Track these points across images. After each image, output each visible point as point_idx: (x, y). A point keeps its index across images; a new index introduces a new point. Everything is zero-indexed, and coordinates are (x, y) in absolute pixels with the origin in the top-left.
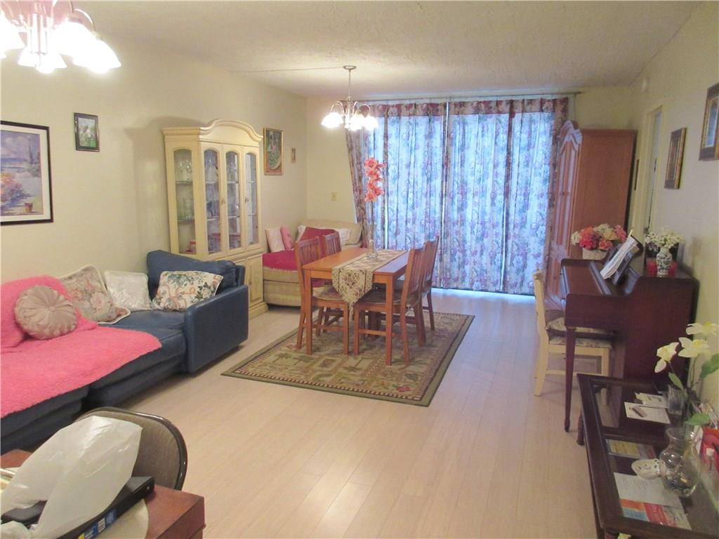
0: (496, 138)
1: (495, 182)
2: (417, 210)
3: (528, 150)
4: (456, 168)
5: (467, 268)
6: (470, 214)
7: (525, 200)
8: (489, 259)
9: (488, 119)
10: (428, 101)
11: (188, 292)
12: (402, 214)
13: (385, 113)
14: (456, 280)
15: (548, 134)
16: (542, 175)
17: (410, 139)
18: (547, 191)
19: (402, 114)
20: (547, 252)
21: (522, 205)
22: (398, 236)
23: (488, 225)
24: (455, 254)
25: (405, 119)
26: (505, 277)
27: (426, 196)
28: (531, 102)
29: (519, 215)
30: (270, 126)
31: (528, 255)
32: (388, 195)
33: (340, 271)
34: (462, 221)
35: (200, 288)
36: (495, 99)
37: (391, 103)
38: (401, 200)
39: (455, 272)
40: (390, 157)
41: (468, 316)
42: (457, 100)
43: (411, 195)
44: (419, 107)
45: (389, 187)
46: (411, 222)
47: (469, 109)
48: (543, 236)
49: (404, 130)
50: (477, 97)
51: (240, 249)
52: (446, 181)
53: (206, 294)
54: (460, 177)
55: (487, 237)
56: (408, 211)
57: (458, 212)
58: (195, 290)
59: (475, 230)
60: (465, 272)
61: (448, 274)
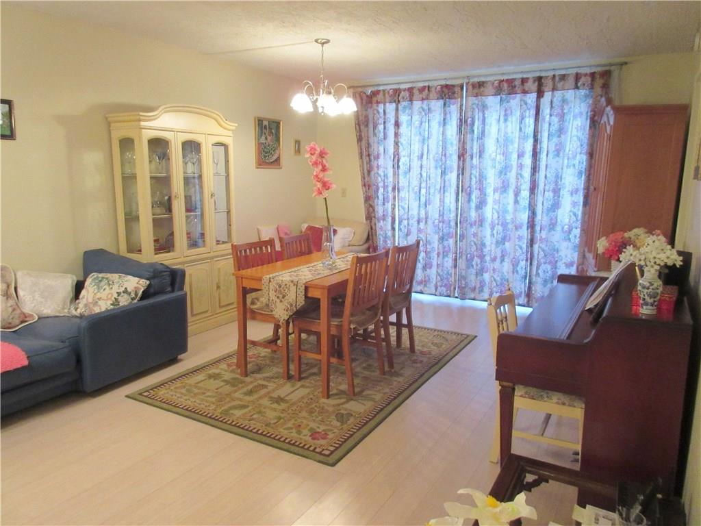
0: (521, 122)
1: (519, 176)
2: (430, 208)
3: (559, 136)
4: (474, 159)
5: (486, 276)
6: (489, 212)
7: (554, 196)
8: (511, 267)
9: (511, 101)
10: (443, 83)
11: (106, 298)
12: (414, 212)
13: (396, 98)
14: (474, 289)
15: (584, 116)
16: (577, 168)
17: (423, 127)
18: (582, 186)
19: (415, 98)
20: (581, 260)
21: (550, 203)
22: (409, 237)
23: (510, 226)
24: (472, 259)
25: (417, 104)
26: (530, 288)
27: (440, 192)
28: (563, 77)
29: (547, 215)
30: (262, 115)
31: (559, 264)
32: (399, 191)
33: (270, 281)
34: (481, 222)
35: (119, 294)
36: (520, 76)
37: (403, 87)
38: (412, 195)
39: (472, 280)
40: (401, 148)
41: (468, 336)
42: (476, 80)
43: (423, 191)
44: (433, 89)
45: (400, 181)
46: (424, 221)
47: (489, 89)
48: (577, 241)
49: (416, 118)
50: (499, 74)
51: (203, 249)
52: (463, 174)
53: (124, 301)
54: (478, 170)
55: (509, 241)
56: (421, 209)
57: (476, 211)
58: (112, 296)
59: (495, 232)
60: (484, 280)
61: (463, 282)
